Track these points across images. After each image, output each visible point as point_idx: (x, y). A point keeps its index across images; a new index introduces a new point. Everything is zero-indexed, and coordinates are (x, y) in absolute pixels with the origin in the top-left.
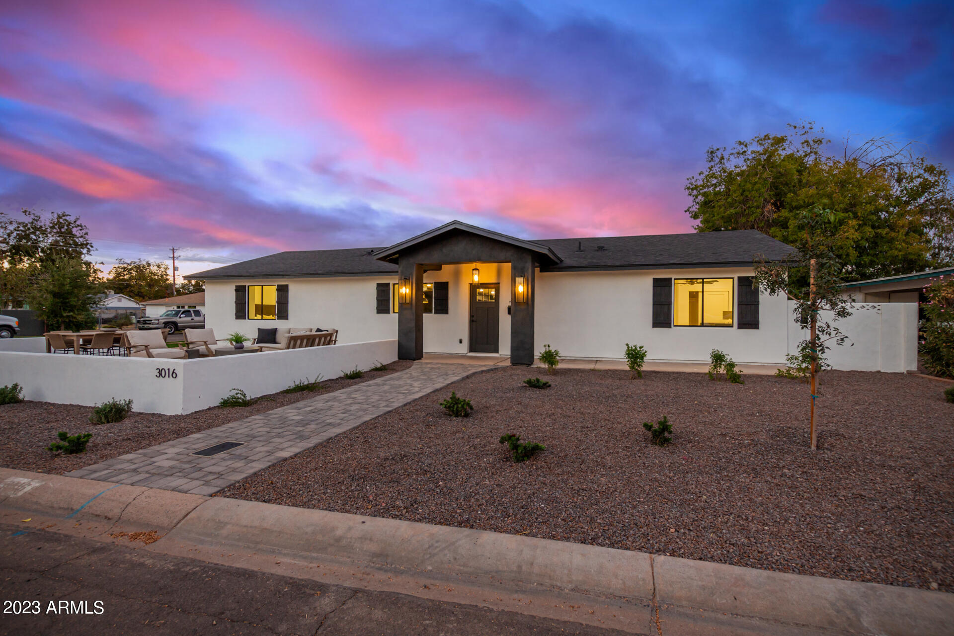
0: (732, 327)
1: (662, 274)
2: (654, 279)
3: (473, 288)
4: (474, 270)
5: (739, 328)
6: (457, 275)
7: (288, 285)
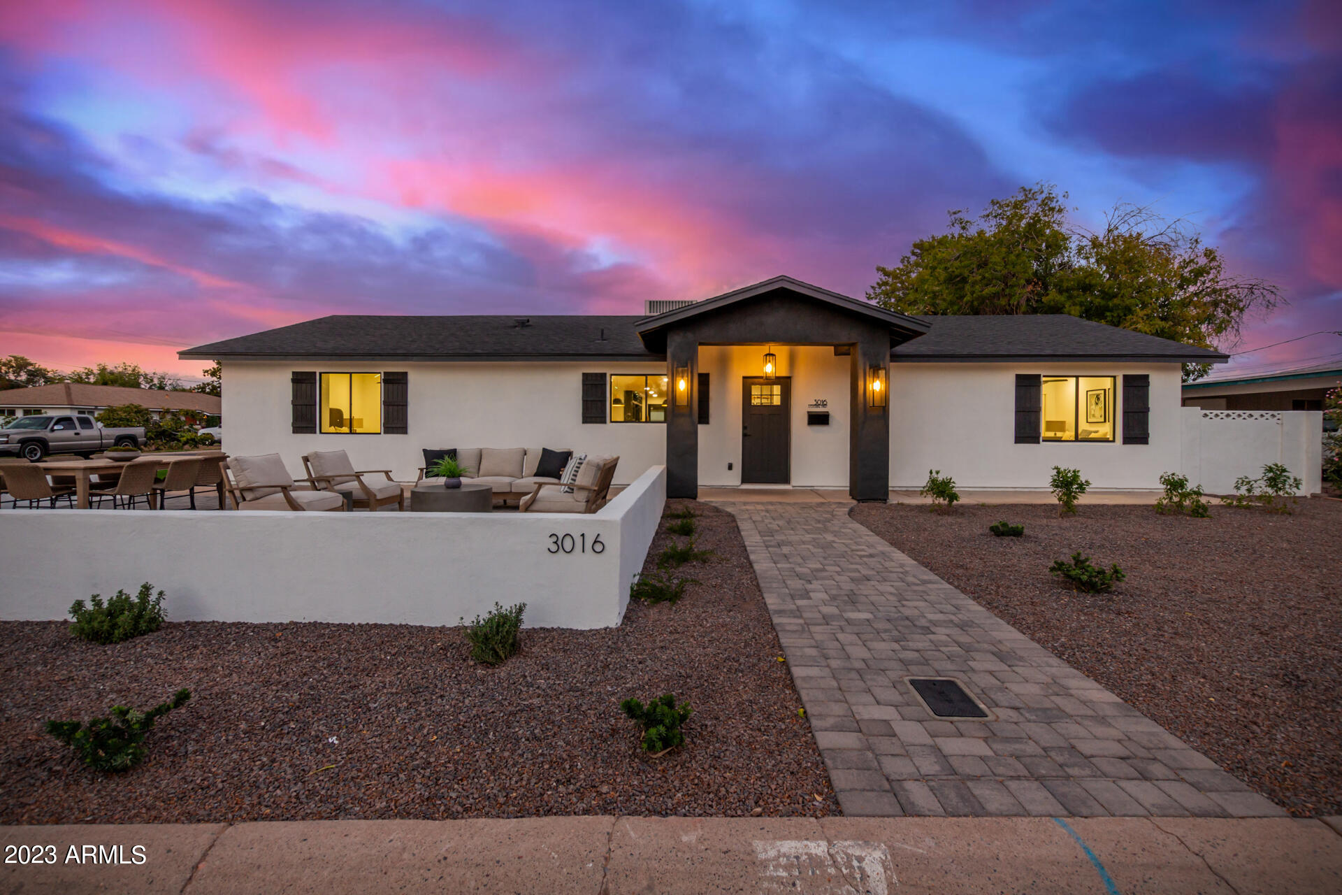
0: (1114, 441)
1: (1028, 369)
2: (1018, 376)
3: (748, 382)
4: (766, 355)
5: (1124, 443)
6: (724, 364)
7: (406, 373)
